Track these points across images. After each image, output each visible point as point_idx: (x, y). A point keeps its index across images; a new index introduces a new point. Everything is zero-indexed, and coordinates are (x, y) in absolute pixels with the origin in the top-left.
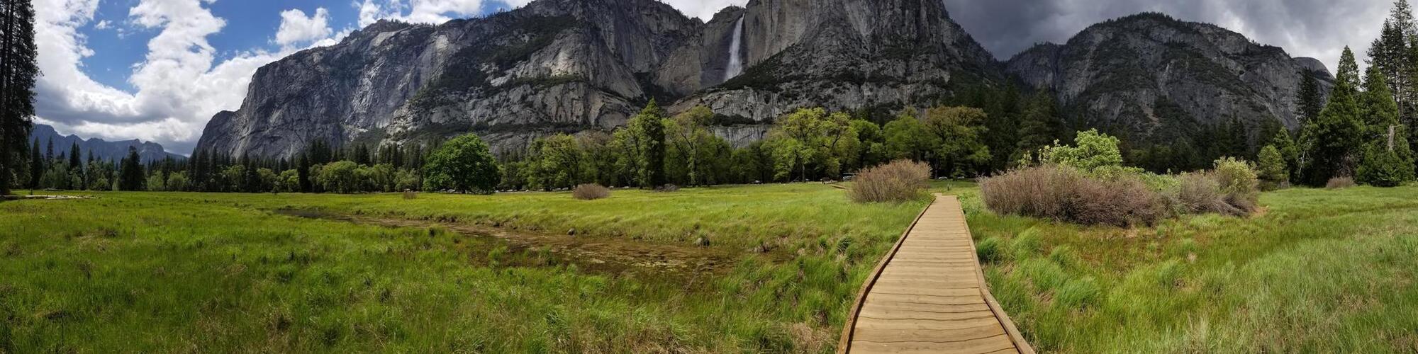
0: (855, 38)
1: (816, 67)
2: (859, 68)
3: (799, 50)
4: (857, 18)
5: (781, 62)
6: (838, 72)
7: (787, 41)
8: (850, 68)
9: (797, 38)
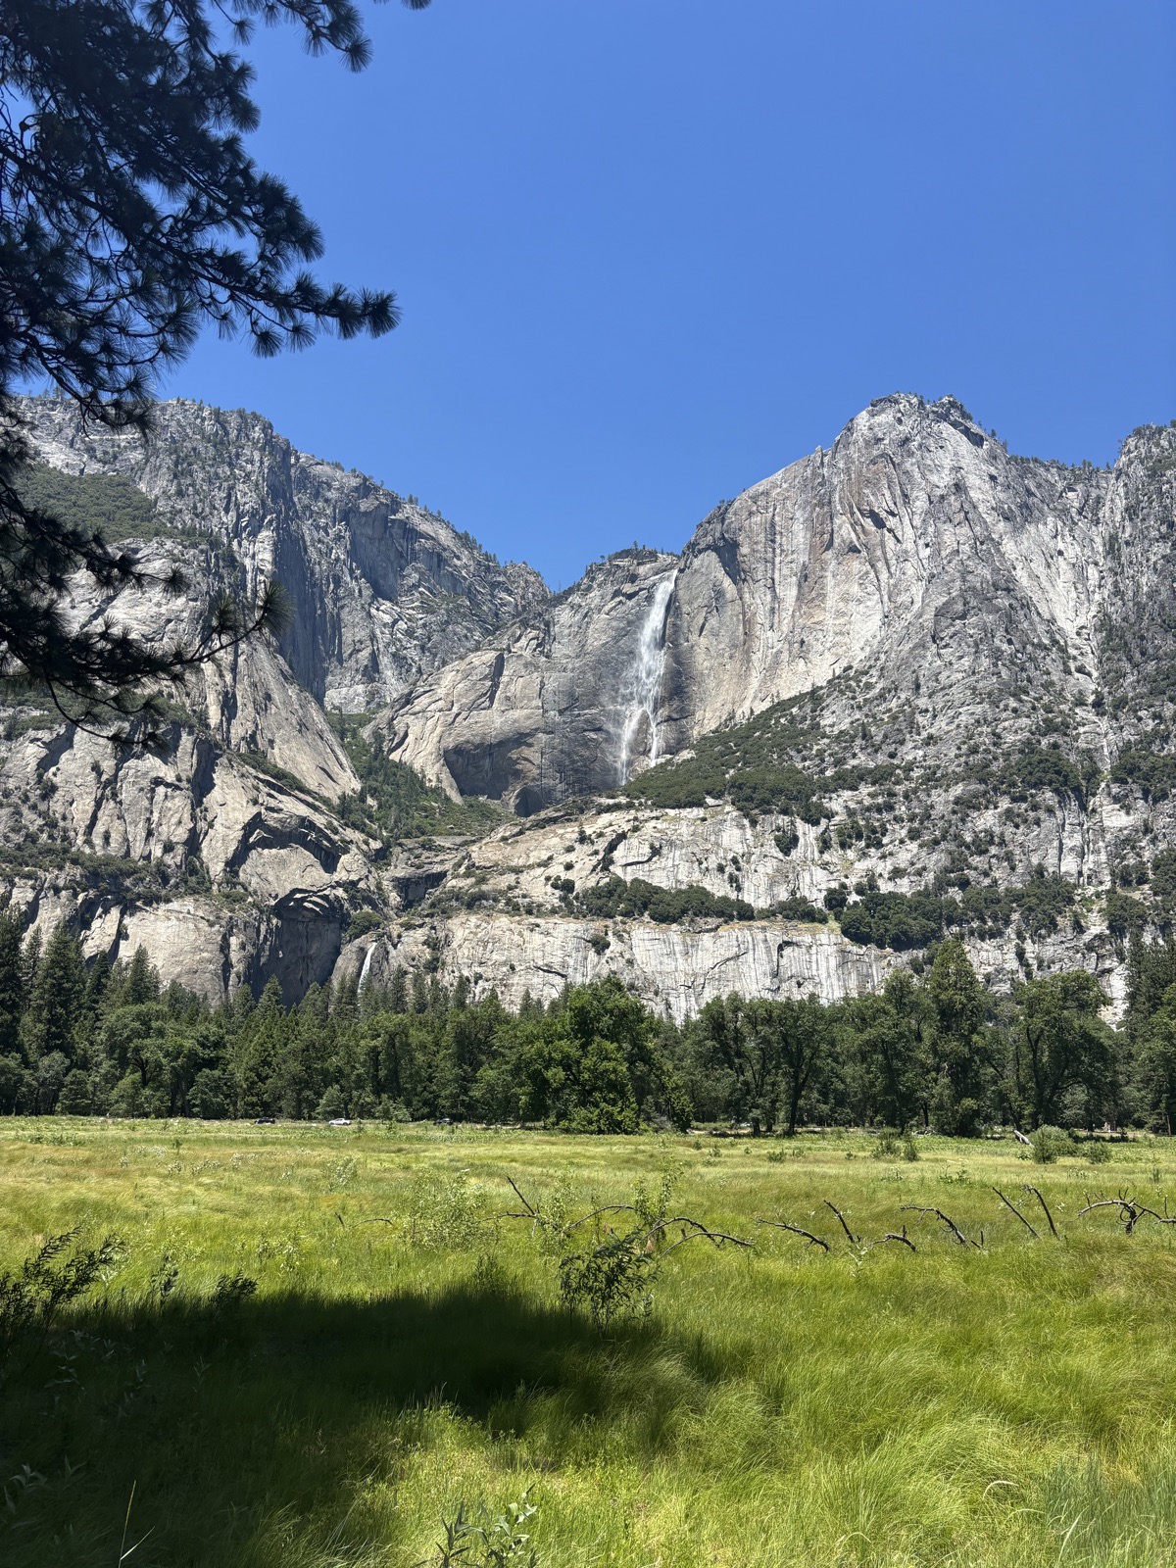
0: (1046, 641)
1: (931, 740)
2: (1076, 738)
3: (869, 686)
4: (1043, 578)
5: (816, 726)
6: (1007, 755)
7: (829, 658)
8: (1044, 742)
9: (856, 647)
